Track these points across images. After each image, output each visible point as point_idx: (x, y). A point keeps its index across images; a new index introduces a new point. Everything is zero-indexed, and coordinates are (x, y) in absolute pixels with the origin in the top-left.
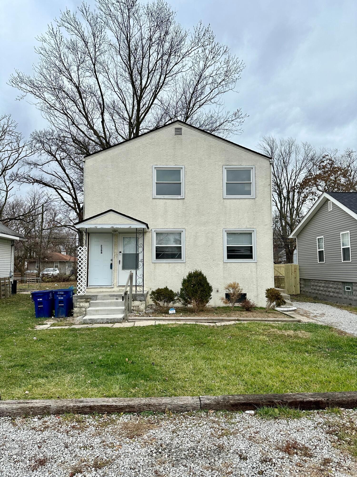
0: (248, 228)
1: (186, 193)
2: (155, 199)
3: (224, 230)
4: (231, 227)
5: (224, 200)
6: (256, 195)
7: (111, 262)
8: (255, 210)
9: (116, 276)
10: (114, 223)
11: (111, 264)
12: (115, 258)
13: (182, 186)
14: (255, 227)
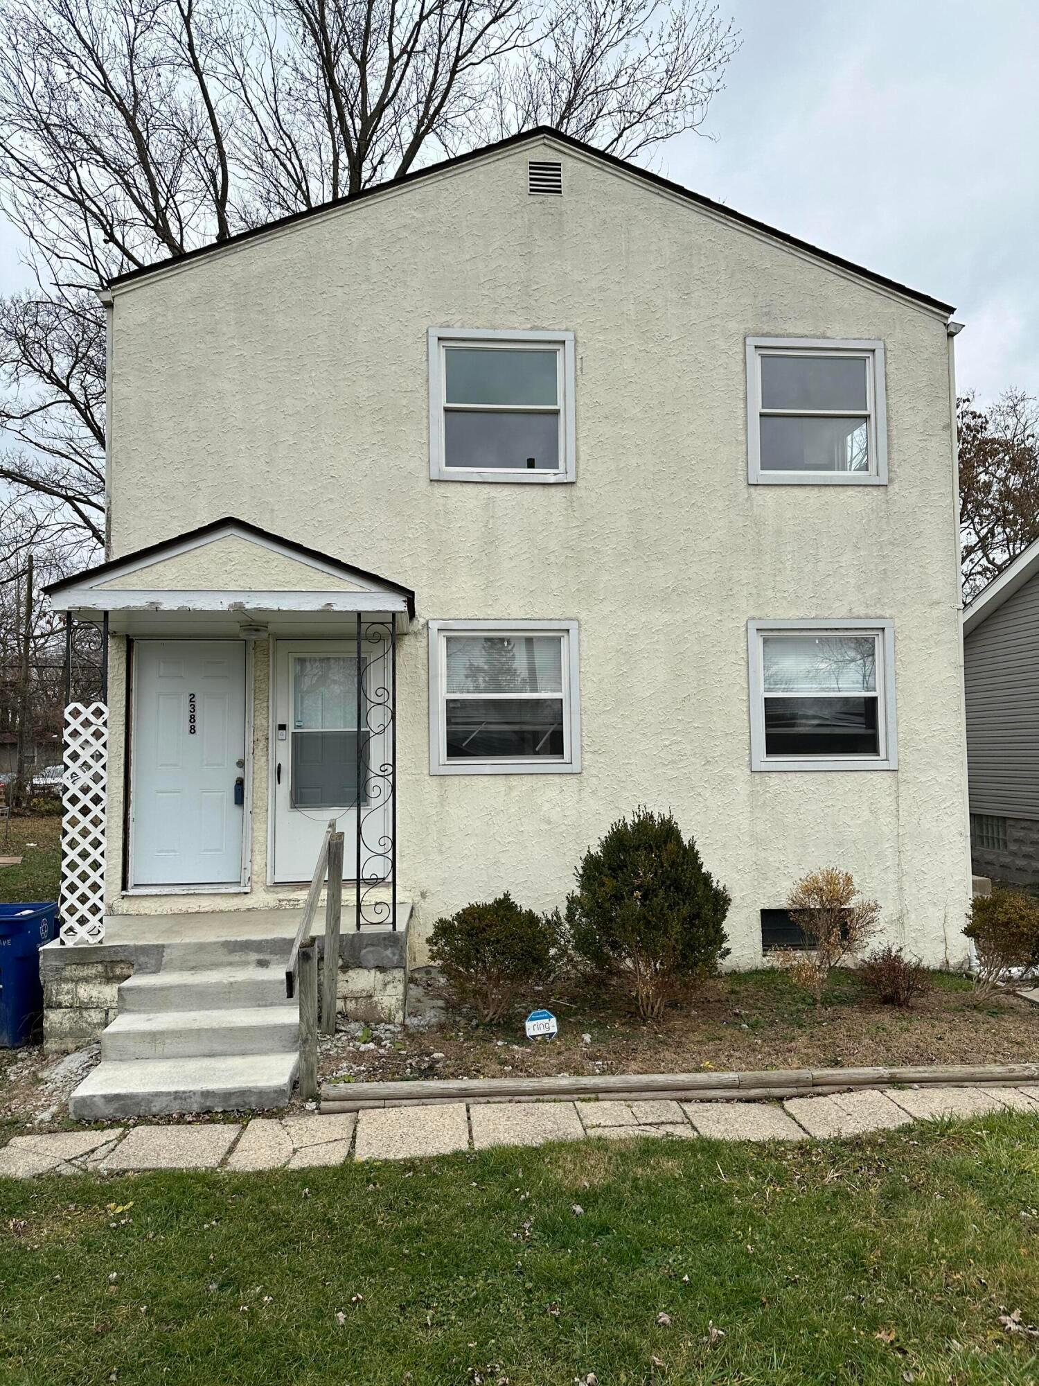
0: (859, 617)
1: (583, 457)
2: (443, 485)
3: (753, 626)
4: (781, 613)
5: (752, 489)
6: (890, 471)
7: (238, 772)
8: (885, 538)
9: (261, 839)
10: (244, 583)
11: (240, 784)
12: (258, 752)
13: (566, 426)
14: (888, 613)
